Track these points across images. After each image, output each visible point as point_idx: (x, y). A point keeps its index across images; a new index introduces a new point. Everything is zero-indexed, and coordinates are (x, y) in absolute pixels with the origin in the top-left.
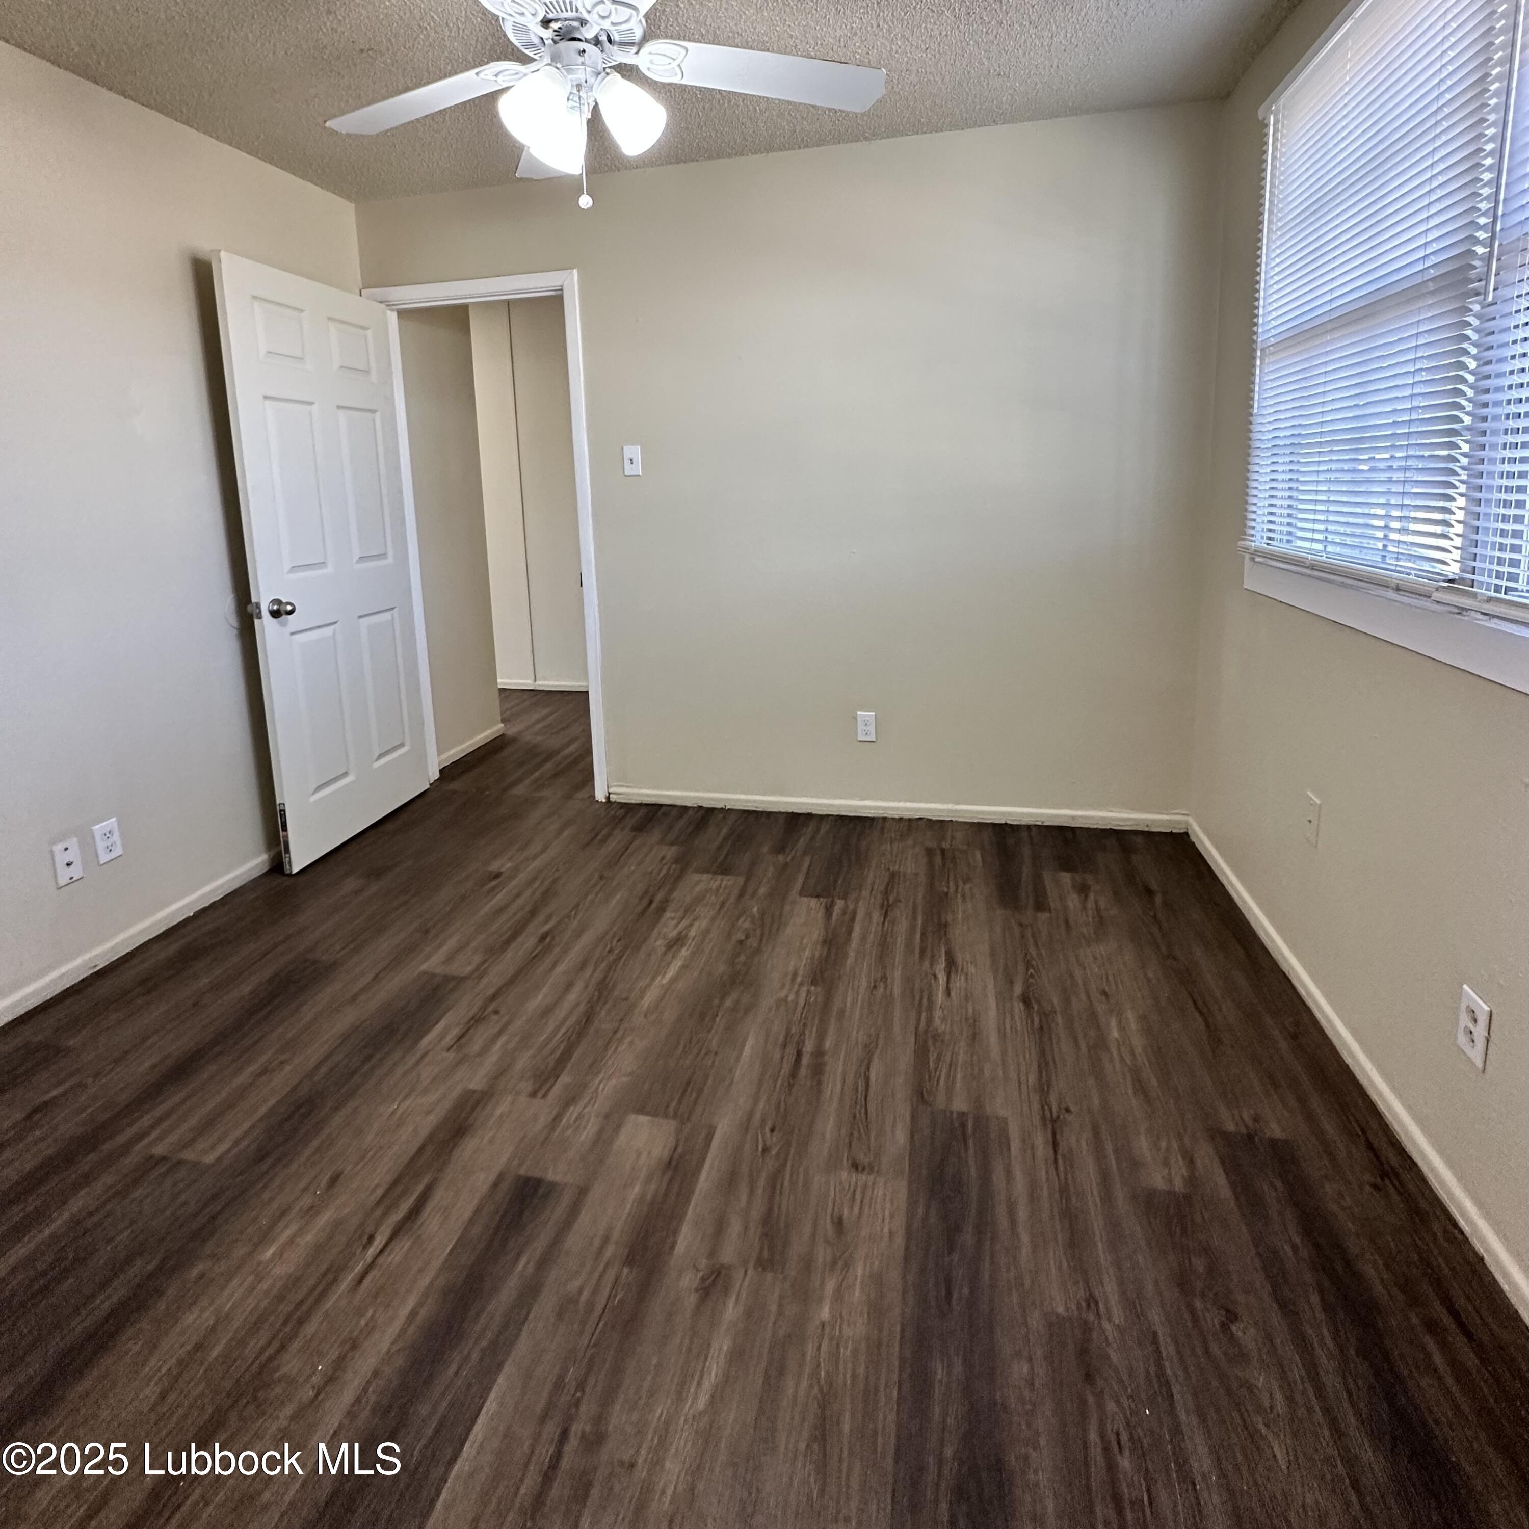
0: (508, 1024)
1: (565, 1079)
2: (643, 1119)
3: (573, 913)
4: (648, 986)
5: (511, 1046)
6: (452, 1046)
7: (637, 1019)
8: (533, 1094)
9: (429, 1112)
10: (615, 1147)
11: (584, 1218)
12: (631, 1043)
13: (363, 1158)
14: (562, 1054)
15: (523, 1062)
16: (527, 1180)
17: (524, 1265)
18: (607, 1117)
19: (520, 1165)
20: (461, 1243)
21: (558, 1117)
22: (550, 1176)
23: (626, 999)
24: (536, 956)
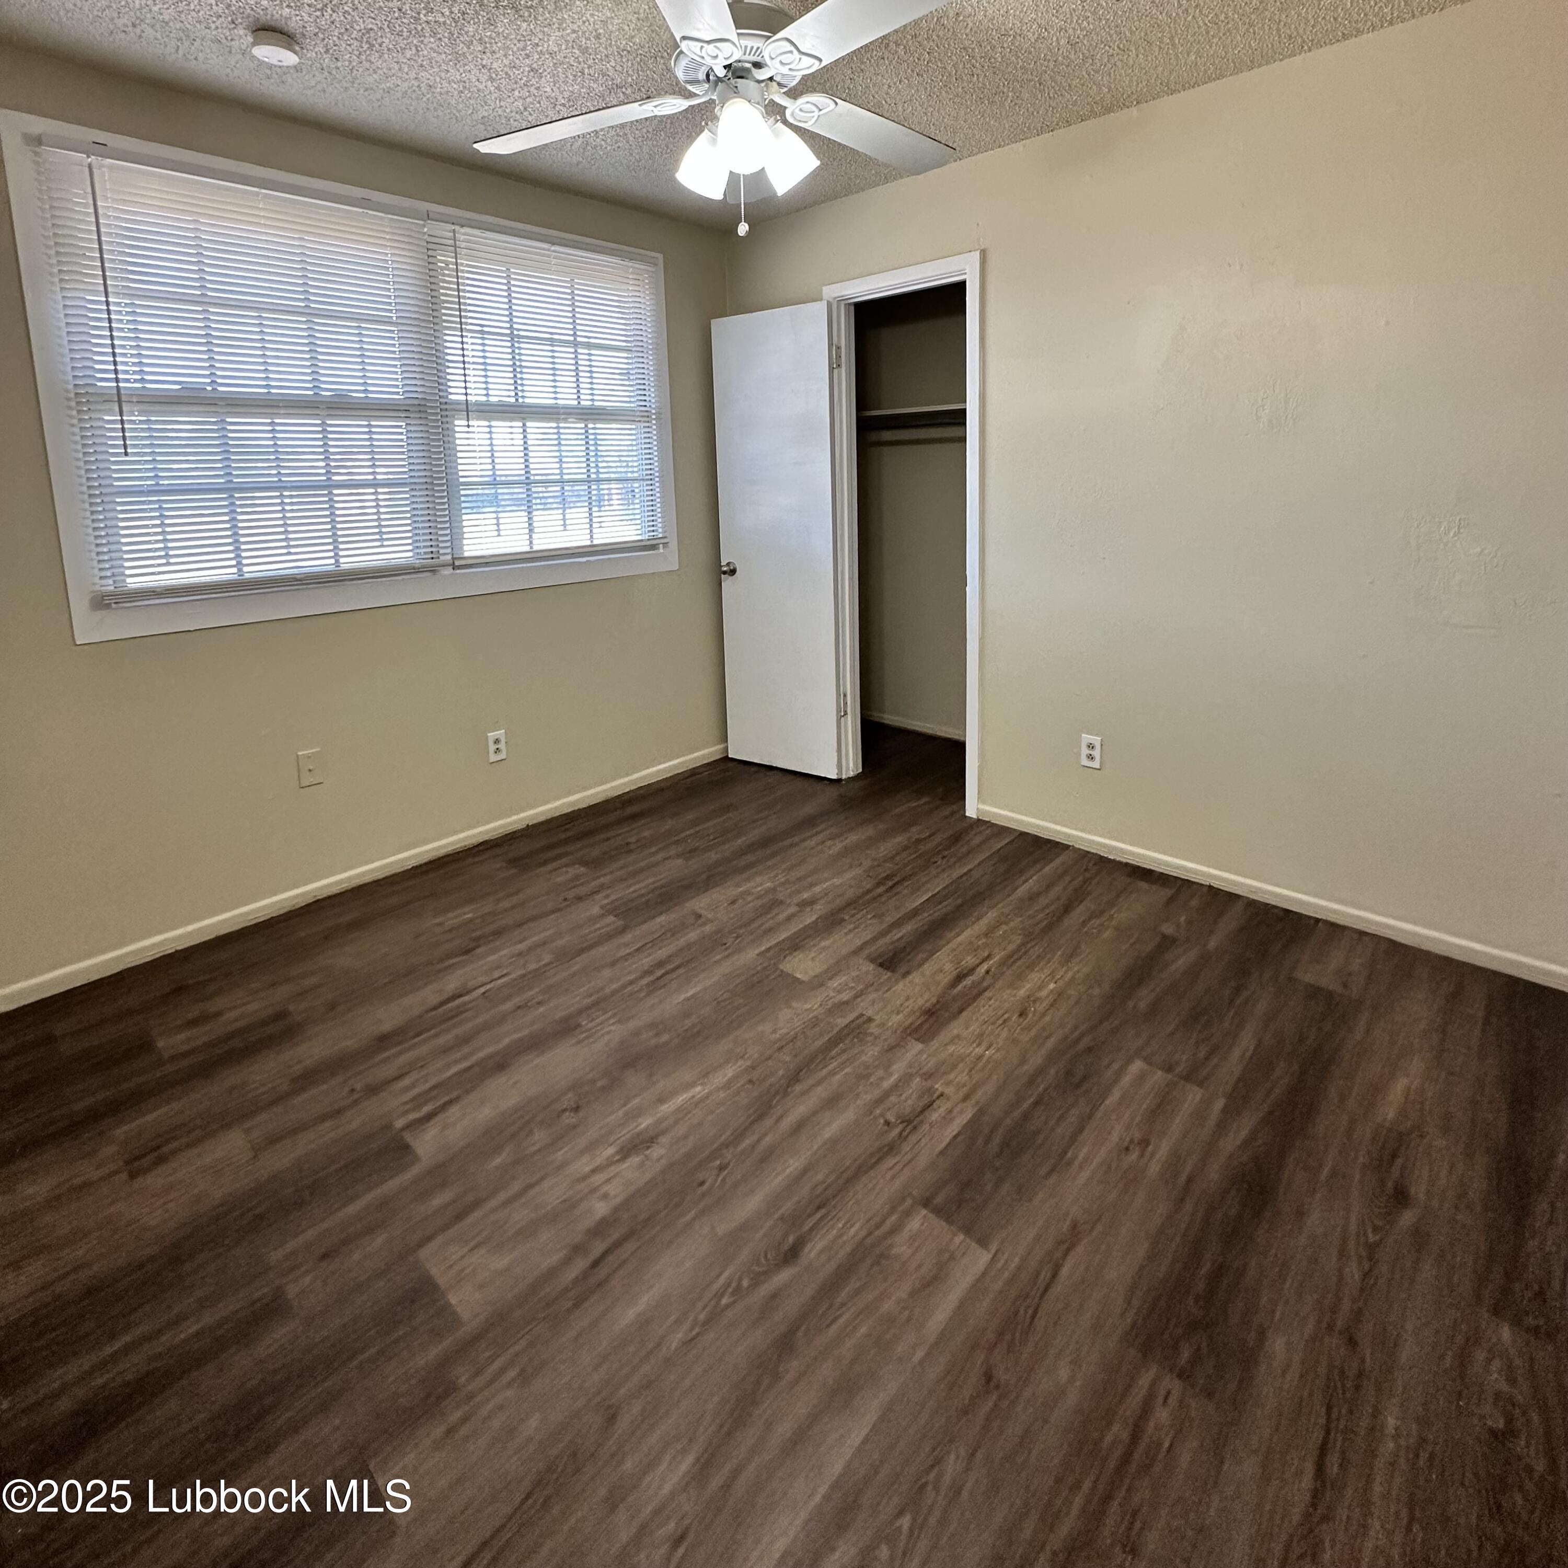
0: (879, 1101)
1: (841, 1022)
2: (798, 976)
3: (724, 1301)
4: (718, 1089)
5: (880, 1073)
6: (938, 1098)
7: (754, 1052)
8: (870, 1020)
9: (958, 1037)
10: (825, 967)
11: (858, 942)
12: (774, 1031)
13: (1005, 1021)
14: (836, 1045)
15: (871, 1053)
16: (888, 969)
17: (896, 935)
18: (822, 985)
19: (889, 978)
20: (932, 953)
21: (856, 996)
22: (871, 967)
23: (750, 1081)
24: (819, 1208)
